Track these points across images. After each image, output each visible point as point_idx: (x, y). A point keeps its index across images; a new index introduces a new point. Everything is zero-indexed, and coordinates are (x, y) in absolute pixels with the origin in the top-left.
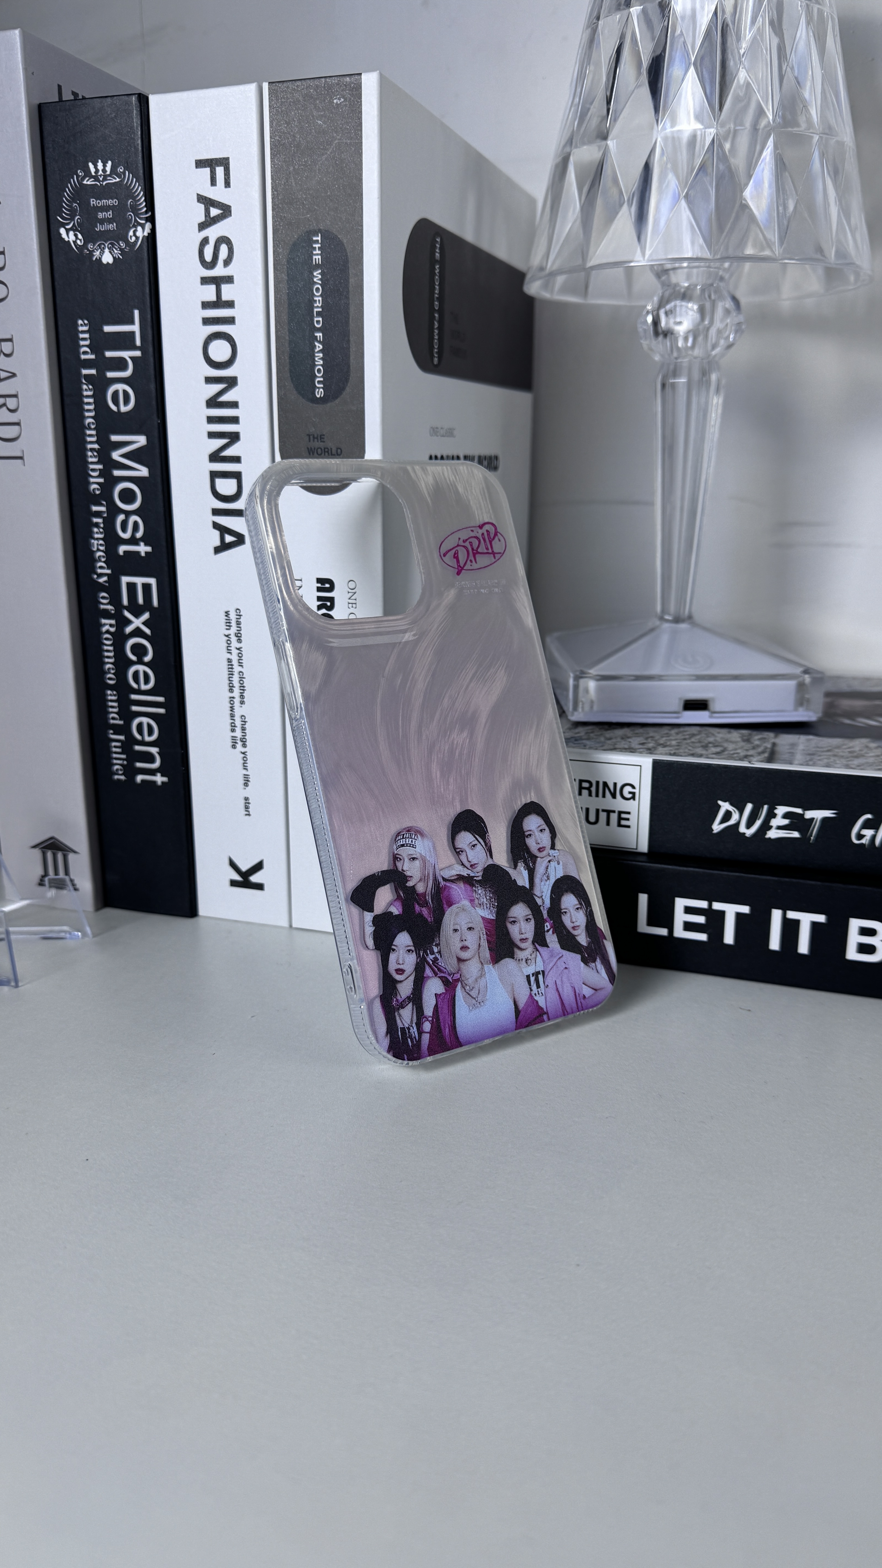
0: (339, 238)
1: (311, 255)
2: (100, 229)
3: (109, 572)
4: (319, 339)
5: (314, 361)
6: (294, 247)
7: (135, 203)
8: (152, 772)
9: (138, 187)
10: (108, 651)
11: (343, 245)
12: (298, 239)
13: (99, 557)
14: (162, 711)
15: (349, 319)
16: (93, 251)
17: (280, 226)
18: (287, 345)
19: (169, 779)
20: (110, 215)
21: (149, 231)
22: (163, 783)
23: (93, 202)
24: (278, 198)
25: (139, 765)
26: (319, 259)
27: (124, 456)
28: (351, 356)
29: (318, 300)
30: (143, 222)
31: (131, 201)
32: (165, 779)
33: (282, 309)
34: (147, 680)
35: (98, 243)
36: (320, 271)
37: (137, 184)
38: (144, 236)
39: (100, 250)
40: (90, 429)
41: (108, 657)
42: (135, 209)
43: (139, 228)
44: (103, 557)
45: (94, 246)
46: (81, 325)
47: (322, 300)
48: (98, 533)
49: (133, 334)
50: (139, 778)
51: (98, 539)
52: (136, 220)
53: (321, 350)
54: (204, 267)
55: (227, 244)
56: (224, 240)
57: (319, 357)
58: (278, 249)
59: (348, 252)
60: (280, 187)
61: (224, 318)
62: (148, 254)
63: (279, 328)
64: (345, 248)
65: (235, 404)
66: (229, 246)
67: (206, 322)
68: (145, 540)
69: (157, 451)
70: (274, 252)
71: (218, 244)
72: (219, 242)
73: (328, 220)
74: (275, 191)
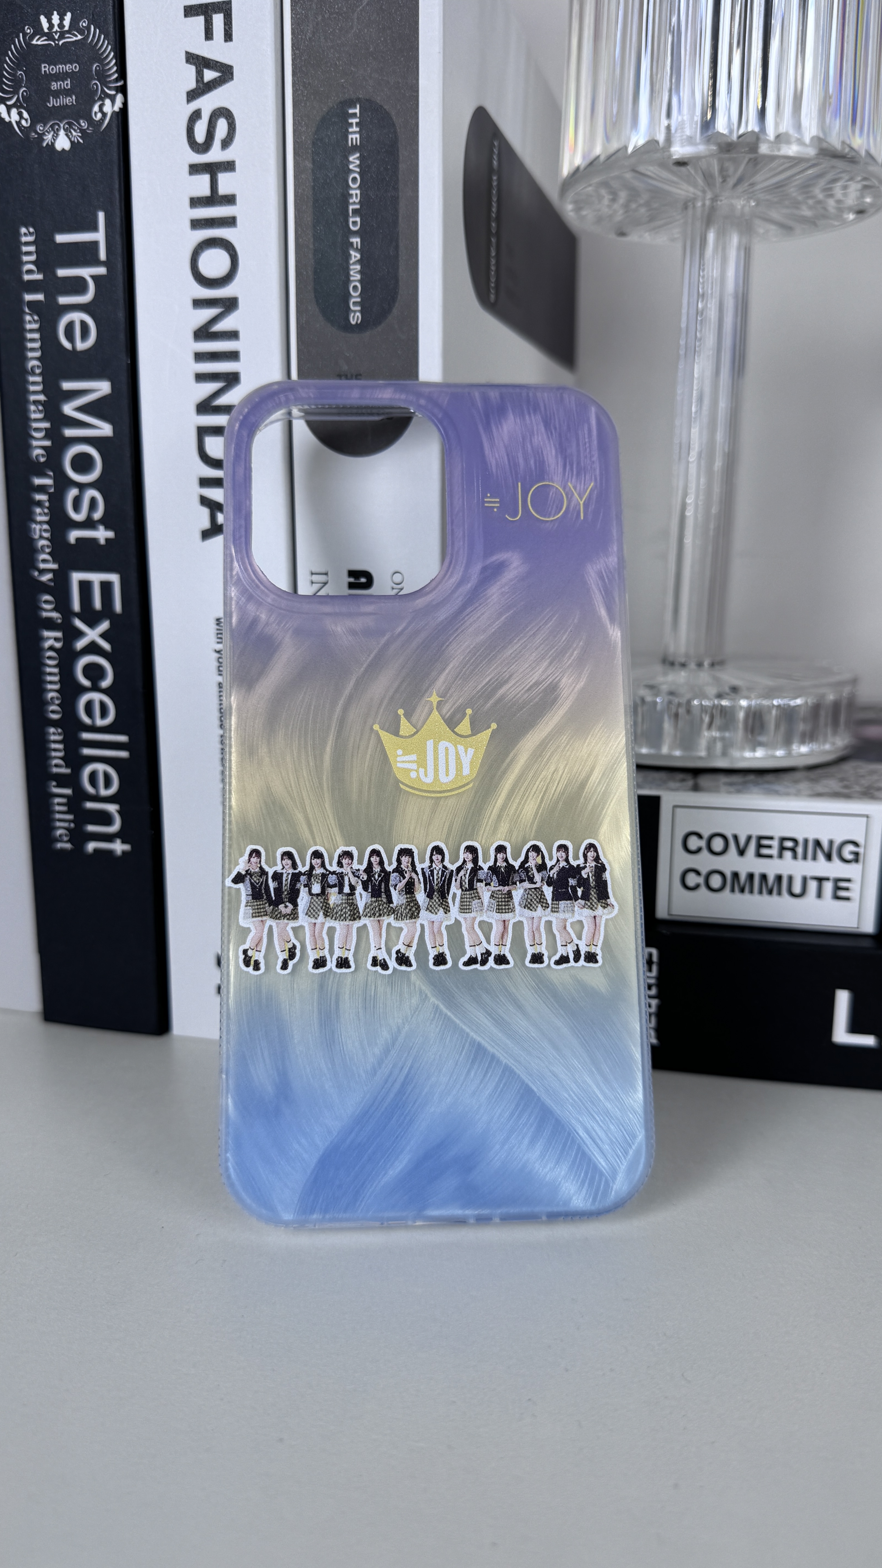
0: (385, 110)
1: (346, 134)
2: (53, 104)
3: (55, 566)
4: (355, 246)
5: (348, 276)
6: (324, 122)
7: (103, 68)
8: (109, 838)
9: (107, 47)
10: (50, 674)
11: (391, 118)
12: (327, 113)
13: (43, 547)
14: (124, 754)
15: (397, 217)
16: (44, 134)
17: (303, 96)
18: (311, 256)
19: (132, 847)
20: (67, 84)
21: (121, 106)
22: (124, 852)
23: (45, 68)
24: (301, 59)
25: (91, 828)
26: (356, 139)
27: (80, 409)
28: (400, 267)
29: (355, 193)
30: (113, 92)
31: (97, 66)
32: (127, 847)
33: (304, 207)
34: (104, 713)
35: (51, 123)
36: (358, 155)
37: (106, 42)
38: (114, 111)
39: (52, 133)
40: (33, 373)
41: (51, 682)
42: (102, 77)
43: (108, 102)
44: (48, 546)
45: (45, 126)
46: (25, 234)
47: (361, 194)
48: (41, 516)
49: (95, 244)
50: (91, 846)
51: (41, 523)
52: (103, 91)
53: (358, 261)
54: (193, 151)
55: (226, 118)
56: (223, 113)
57: (355, 270)
58: (300, 128)
59: (397, 128)
60: (303, 44)
61: (221, 218)
62: (118, 136)
63: (300, 233)
64: (393, 122)
65: (233, 335)
66: (230, 121)
67: (196, 224)
68: (106, 522)
69: (125, 402)
70: (294, 131)
71: (214, 119)
72: (215, 116)
73: (370, 86)
74: (296, 49)
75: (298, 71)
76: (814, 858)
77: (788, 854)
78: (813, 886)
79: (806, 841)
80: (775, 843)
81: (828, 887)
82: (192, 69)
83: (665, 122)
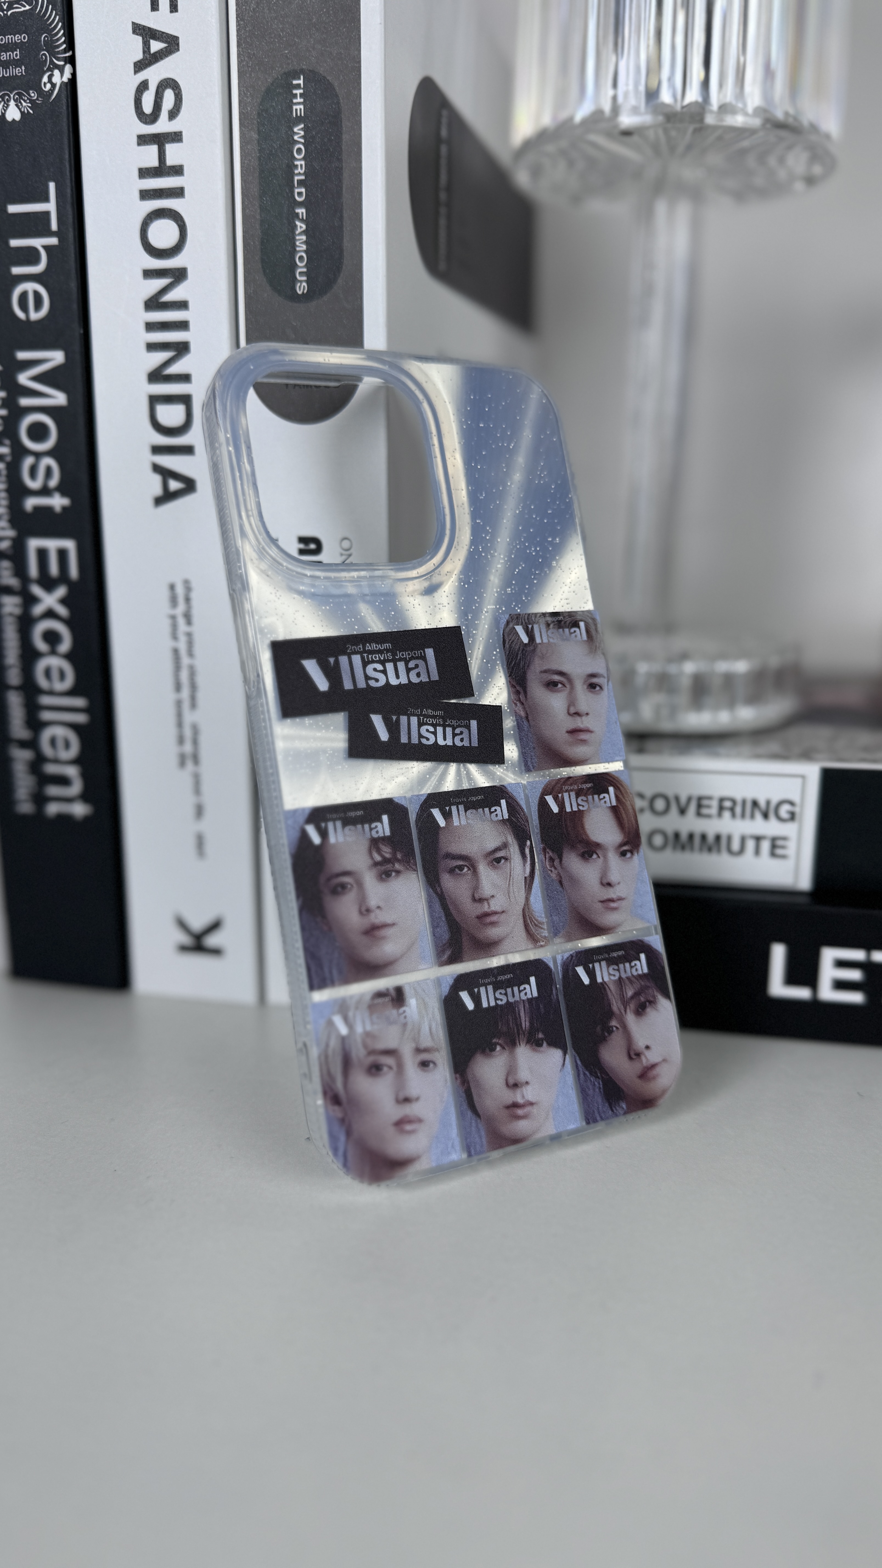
0: (328, 80)
1: (291, 104)
2: (3, 75)
3: (12, 534)
4: (301, 217)
5: (294, 246)
6: (269, 93)
7: (52, 38)
8: (69, 800)
9: (55, 17)
10: (11, 640)
11: (334, 89)
12: (272, 84)
14: (83, 718)
15: (341, 188)
17: (249, 67)
18: (257, 227)
19: (92, 809)
21: (70, 76)
22: (85, 815)
24: (245, 30)
25: (51, 791)
26: (301, 109)
27: (34, 379)
29: (300, 164)
31: (46, 36)
32: (88, 810)
33: (251, 178)
34: (62, 677)
35: (1, 94)
36: (302, 126)
37: (54, 12)
38: (63, 82)
42: (51, 47)
43: (57, 72)
44: (7, 514)
47: (305, 164)
49: (47, 214)
50: (52, 809)
52: (51, 61)
53: (304, 231)
54: (141, 121)
55: (173, 89)
56: (169, 83)
57: (301, 240)
58: (245, 99)
59: (340, 98)
60: (247, 15)
61: (169, 189)
62: (68, 106)
63: (246, 203)
64: (336, 92)
65: (182, 305)
66: (176, 92)
67: (146, 195)
68: (63, 489)
69: (79, 371)
70: (240, 102)
71: (160, 90)
72: (161, 87)
73: (313, 57)
74: (241, 20)
75: (242, 42)
76: (752, 816)
77: (727, 814)
78: (750, 845)
79: (744, 802)
80: (715, 804)
81: (766, 846)
82: (140, 39)
83: (611, 92)
